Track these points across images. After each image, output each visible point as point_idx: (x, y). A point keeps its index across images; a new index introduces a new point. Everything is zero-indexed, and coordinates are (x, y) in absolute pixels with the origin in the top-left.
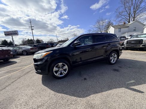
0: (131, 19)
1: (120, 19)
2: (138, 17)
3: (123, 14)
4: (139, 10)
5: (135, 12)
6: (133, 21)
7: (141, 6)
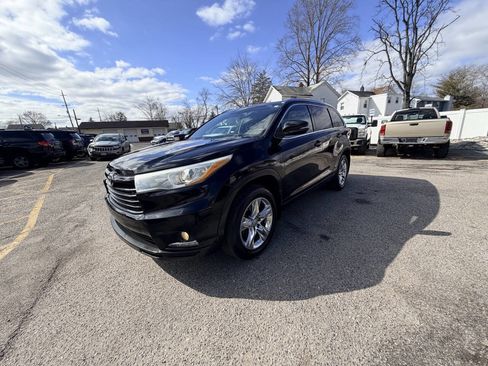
0: (311, 76)
1: (289, 71)
2: (325, 73)
3: (296, 58)
4: (326, 56)
5: (320, 59)
6: (317, 82)
7: (329, 48)
